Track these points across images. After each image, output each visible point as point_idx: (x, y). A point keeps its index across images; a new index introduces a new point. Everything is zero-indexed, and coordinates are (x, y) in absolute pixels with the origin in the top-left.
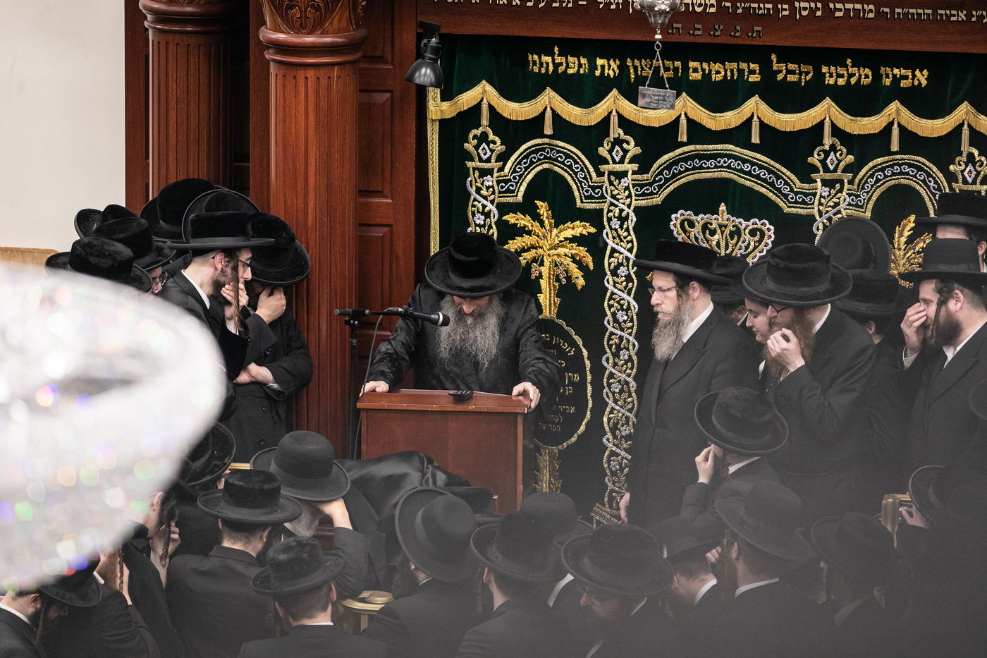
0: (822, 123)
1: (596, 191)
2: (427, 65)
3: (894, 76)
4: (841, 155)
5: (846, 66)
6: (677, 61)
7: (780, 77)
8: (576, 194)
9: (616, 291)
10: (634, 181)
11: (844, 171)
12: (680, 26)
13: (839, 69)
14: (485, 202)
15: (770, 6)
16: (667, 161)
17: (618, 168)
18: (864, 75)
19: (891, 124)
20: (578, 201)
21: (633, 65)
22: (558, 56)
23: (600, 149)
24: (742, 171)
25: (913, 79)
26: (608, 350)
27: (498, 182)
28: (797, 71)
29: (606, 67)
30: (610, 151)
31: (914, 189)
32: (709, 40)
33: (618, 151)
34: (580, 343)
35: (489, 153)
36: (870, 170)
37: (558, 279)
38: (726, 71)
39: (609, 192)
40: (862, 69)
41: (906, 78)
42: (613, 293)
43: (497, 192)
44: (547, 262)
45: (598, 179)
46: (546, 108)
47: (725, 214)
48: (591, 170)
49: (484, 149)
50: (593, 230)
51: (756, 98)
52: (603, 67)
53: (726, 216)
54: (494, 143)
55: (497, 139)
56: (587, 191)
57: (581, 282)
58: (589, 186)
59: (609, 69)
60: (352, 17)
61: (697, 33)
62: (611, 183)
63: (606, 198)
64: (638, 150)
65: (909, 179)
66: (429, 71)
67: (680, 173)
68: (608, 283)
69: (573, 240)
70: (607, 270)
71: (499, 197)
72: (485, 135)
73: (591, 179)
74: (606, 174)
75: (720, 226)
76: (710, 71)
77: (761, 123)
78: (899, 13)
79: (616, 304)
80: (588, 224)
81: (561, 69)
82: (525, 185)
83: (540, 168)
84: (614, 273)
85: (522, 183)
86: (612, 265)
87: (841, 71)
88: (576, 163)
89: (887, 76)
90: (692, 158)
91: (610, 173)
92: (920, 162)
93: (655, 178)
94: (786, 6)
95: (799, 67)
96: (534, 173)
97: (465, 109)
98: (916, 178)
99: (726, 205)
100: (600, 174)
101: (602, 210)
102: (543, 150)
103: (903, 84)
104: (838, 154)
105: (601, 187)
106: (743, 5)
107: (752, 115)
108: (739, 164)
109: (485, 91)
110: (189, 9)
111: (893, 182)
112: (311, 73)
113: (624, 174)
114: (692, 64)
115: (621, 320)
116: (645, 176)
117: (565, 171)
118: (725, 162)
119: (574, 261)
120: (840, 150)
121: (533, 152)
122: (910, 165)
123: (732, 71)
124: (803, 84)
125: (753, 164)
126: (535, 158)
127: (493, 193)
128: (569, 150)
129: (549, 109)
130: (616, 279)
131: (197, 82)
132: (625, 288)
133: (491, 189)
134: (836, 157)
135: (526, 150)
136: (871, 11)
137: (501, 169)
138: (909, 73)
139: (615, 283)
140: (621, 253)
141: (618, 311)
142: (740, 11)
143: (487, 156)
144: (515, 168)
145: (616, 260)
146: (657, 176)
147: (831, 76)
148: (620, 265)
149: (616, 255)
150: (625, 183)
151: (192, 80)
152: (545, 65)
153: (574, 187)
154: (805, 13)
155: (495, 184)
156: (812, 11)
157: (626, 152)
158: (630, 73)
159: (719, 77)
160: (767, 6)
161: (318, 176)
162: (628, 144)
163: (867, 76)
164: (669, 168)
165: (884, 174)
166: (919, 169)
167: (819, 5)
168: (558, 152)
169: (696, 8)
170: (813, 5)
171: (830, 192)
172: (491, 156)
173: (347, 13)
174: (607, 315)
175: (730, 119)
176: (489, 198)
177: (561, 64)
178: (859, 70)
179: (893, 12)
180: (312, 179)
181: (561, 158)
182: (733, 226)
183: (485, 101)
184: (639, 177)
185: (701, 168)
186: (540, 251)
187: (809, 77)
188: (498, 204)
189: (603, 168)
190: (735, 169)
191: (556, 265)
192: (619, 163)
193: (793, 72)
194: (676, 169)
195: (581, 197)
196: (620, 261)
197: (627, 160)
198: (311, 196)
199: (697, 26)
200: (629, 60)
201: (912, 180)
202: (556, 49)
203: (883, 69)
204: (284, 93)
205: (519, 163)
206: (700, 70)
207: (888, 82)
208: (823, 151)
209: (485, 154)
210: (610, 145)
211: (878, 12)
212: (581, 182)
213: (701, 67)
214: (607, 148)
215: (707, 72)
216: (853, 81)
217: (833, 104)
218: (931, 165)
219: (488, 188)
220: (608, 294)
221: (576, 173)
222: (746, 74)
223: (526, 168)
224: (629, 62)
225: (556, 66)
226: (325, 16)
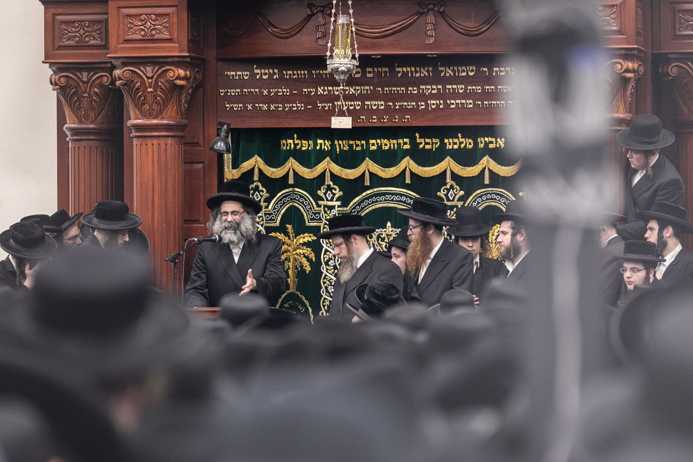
0: (445, 171)
1: (317, 216)
2: (222, 140)
3: (485, 142)
4: (456, 191)
5: (458, 138)
6: (363, 140)
7: (421, 146)
8: (306, 217)
9: (327, 274)
10: (339, 211)
11: (459, 200)
12: (364, 117)
13: (454, 140)
14: (258, 225)
15: (414, 104)
16: (358, 201)
17: (330, 203)
18: (468, 143)
19: (484, 169)
20: (307, 222)
21: (338, 144)
22: (297, 139)
23: (319, 192)
24: (400, 201)
25: (496, 143)
26: (323, 308)
27: (265, 214)
28: (431, 143)
29: (323, 144)
30: (325, 194)
31: (499, 208)
32: (380, 125)
33: (329, 194)
34: (308, 304)
35: (260, 197)
36: (473, 198)
37: (297, 268)
38: (390, 144)
39: (324, 216)
40: (467, 139)
41: (492, 142)
42: (326, 275)
43: (264, 220)
44: (291, 260)
45: (317, 209)
46: (290, 168)
47: (390, 228)
48: (314, 203)
49: (257, 195)
50: (315, 238)
51: (408, 158)
52: (321, 144)
53: (390, 229)
54: (263, 192)
55: (264, 189)
56: (311, 216)
57: (308, 269)
58: (313, 213)
59: (325, 146)
60: (179, 110)
61: (373, 121)
62: (325, 212)
63: (322, 220)
64: (341, 193)
65: (496, 202)
66: (222, 144)
67: (365, 206)
68: (323, 269)
69: (304, 244)
70: (323, 262)
71: (266, 223)
72: (257, 187)
73: (314, 209)
74: (322, 207)
75: (387, 235)
76: (381, 144)
77: (411, 172)
78: (486, 104)
79: (327, 282)
80: (312, 235)
81: (298, 147)
82: (280, 216)
83: (288, 205)
84: (327, 263)
85: (279, 215)
86: (326, 259)
87: (456, 140)
88: (306, 200)
89: (482, 143)
90: (371, 197)
91: (325, 206)
92: (502, 192)
93: (351, 211)
94: (423, 103)
95: (432, 140)
96: (285, 209)
97: (246, 171)
98: (500, 201)
99: (391, 222)
100: (319, 206)
101: (320, 227)
102: (290, 195)
103: (491, 146)
104: (455, 191)
105: (319, 213)
106: (399, 103)
107: (406, 168)
108: (398, 198)
109: (256, 161)
110: (91, 126)
111: (487, 204)
112: (155, 141)
113: (333, 207)
114: (372, 141)
115: (330, 292)
116: (345, 209)
117: (300, 205)
118: (390, 198)
119: (305, 257)
120: (456, 188)
121: (284, 197)
122: (497, 194)
123: (394, 144)
124: (434, 150)
125: (407, 197)
126: (285, 200)
127: (263, 220)
128: (302, 193)
129: (291, 169)
130: (328, 268)
131: (96, 169)
132: (333, 273)
133: (261, 218)
134: (454, 192)
135: (281, 196)
136: (470, 104)
137: (267, 207)
138: (493, 140)
139: (327, 269)
140: (331, 253)
141: (329, 286)
142: (397, 107)
143: (259, 199)
144: (274, 207)
145: (328, 257)
146: (352, 209)
147: (450, 144)
148: (330, 259)
149: (328, 253)
150: (333, 212)
151: (92, 167)
152: (289, 145)
153: (305, 214)
154: (433, 107)
155: (263, 215)
156: (438, 105)
157: (334, 194)
158: (336, 148)
159: (387, 148)
160: (412, 104)
161: (160, 201)
162: (336, 190)
163: (470, 144)
164: (359, 205)
165: (482, 199)
166: (502, 196)
167: (442, 102)
168: (296, 194)
169: (373, 106)
170: (438, 102)
171: (450, 213)
172: (261, 199)
173: (176, 107)
174: (322, 288)
175: (392, 172)
176: (260, 223)
177: (298, 144)
178: (466, 140)
179: (483, 104)
180: (156, 201)
181: (298, 198)
182: (395, 234)
183: (256, 166)
184: (341, 209)
185: (377, 201)
186: (289, 253)
187: (437, 146)
188: (265, 227)
189: (321, 202)
190: (397, 201)
191: (296, 260)
192: (330, 201)
193: (428, 144)
194: (363, 205)
195: (308, 219)
196: (330, 257)
197: (335, 199)
198: (156, 212)
199: (374, 117)
200: (336, 141)
201: (498, 203)
202: (295, 136)
203: (479, 139)
204: (141, 154)
205: (277, 204)
206: (375, 144)
207: (482, 146)
208: (446, 189)
209: (257, 198)
210: (325, 190)
211: (474, 104)
212: (308, 211)
213: (377, 142)
214: (324, 192)
215: (380, 145)
216: (462, 146)
217: (452, 160)
218: (508, 194)
219: (259, 217)
220: (323, 275)
221: (305, 206)
222: (402, 145)
223: (281, 206)
224: (336, 142)
225: (296, 145)
226: (163, 109)
